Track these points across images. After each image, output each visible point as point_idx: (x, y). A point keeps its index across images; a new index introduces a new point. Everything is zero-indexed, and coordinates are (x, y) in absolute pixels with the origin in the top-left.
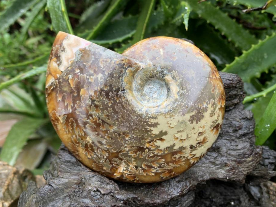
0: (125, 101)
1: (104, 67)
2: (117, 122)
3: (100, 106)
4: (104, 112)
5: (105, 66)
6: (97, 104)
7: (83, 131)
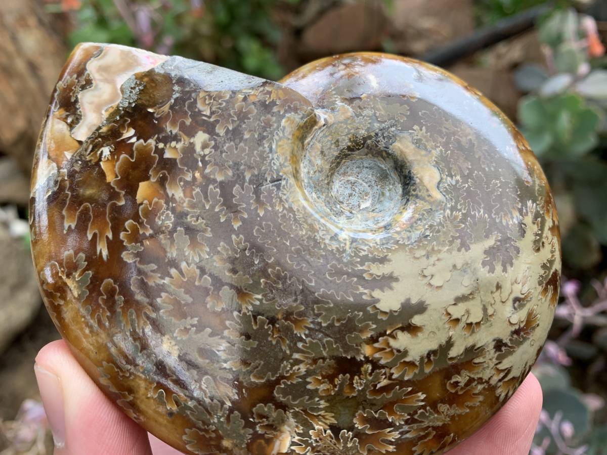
0: (285, 212)
1: (212, 113)
2: (262, 281)
3: (205, 231)
4: (219, 249)
5: (214, 109)
6: (193, 223)
7: (148, 318)
